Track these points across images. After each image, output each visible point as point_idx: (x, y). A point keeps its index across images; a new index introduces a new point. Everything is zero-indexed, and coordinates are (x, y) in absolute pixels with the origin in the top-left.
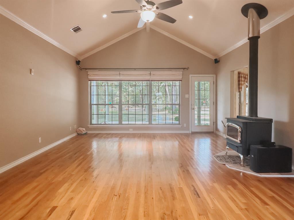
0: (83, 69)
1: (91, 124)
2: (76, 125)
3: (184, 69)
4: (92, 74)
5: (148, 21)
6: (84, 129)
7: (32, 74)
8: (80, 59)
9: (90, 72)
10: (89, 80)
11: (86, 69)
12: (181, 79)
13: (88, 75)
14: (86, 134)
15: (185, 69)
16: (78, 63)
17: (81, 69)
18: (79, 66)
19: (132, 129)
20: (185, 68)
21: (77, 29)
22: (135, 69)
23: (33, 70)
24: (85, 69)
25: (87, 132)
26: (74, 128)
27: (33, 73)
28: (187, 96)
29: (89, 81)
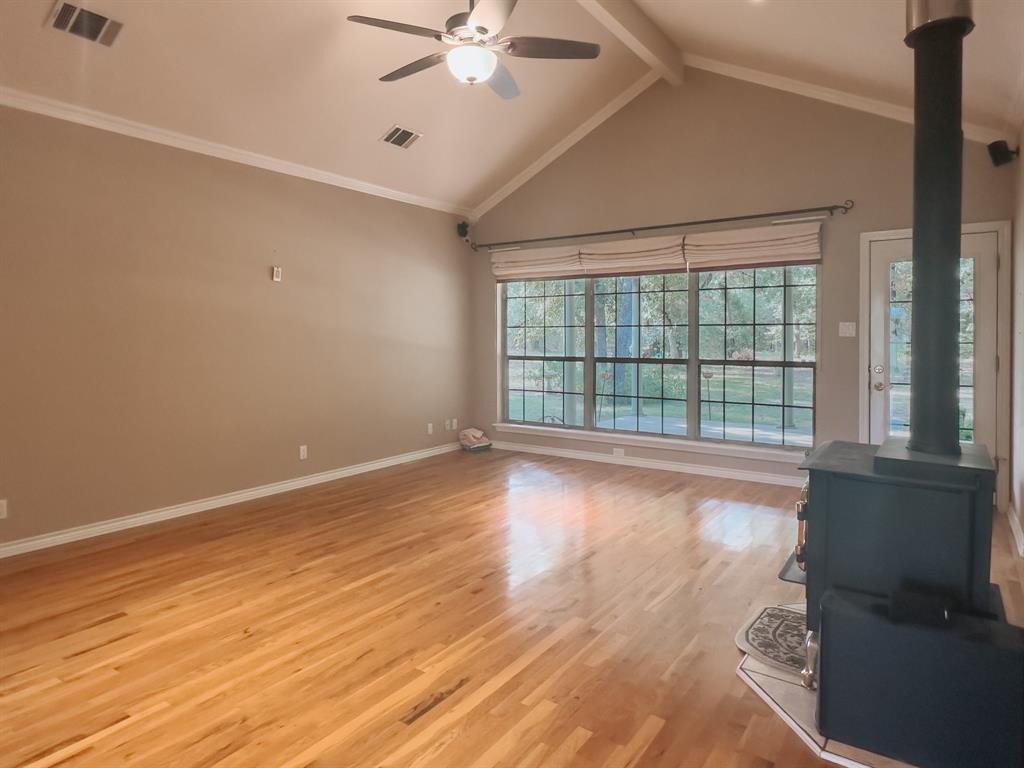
0: (481, 246)
1: (506, 420)
2: (455, 421)
3: (831, 209)
4: (502, 262)
5: (471, 79)
6: (479, 434)
7: (275, 279)
8: (474, 216)
9: (498, 256)
10: (499, 281)
11: (490, 246)
12: (819, 257)
13: (494, 263)
14: (487, 448)
15: (835, 212)
16: (462, 229)
17: (475, 247)
18: (467, 237)
19: (622, 451)
20: (835, 207)
21: (401, 138)
22: (632, 231)
23: (280, 269)
24: (486, 246)
25: (491, 445)
26: (448, 428)
27: (278, 277)
28: (846, 329)
29: (499, 285)
